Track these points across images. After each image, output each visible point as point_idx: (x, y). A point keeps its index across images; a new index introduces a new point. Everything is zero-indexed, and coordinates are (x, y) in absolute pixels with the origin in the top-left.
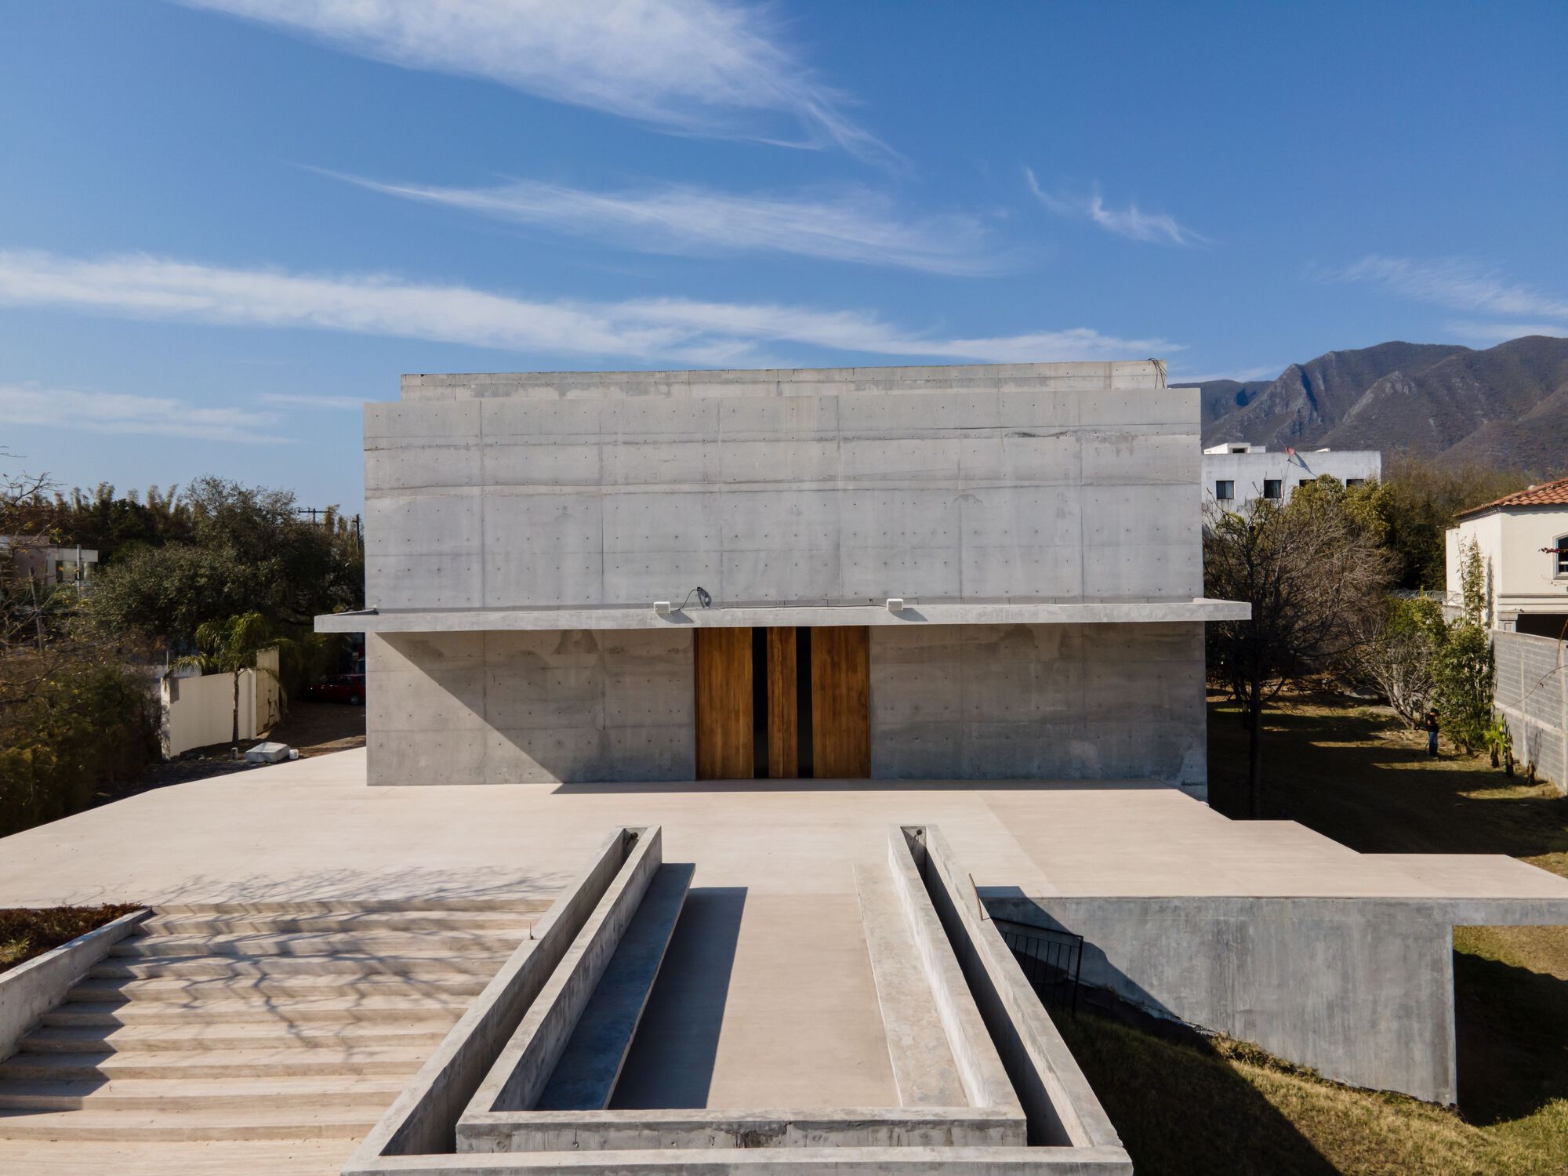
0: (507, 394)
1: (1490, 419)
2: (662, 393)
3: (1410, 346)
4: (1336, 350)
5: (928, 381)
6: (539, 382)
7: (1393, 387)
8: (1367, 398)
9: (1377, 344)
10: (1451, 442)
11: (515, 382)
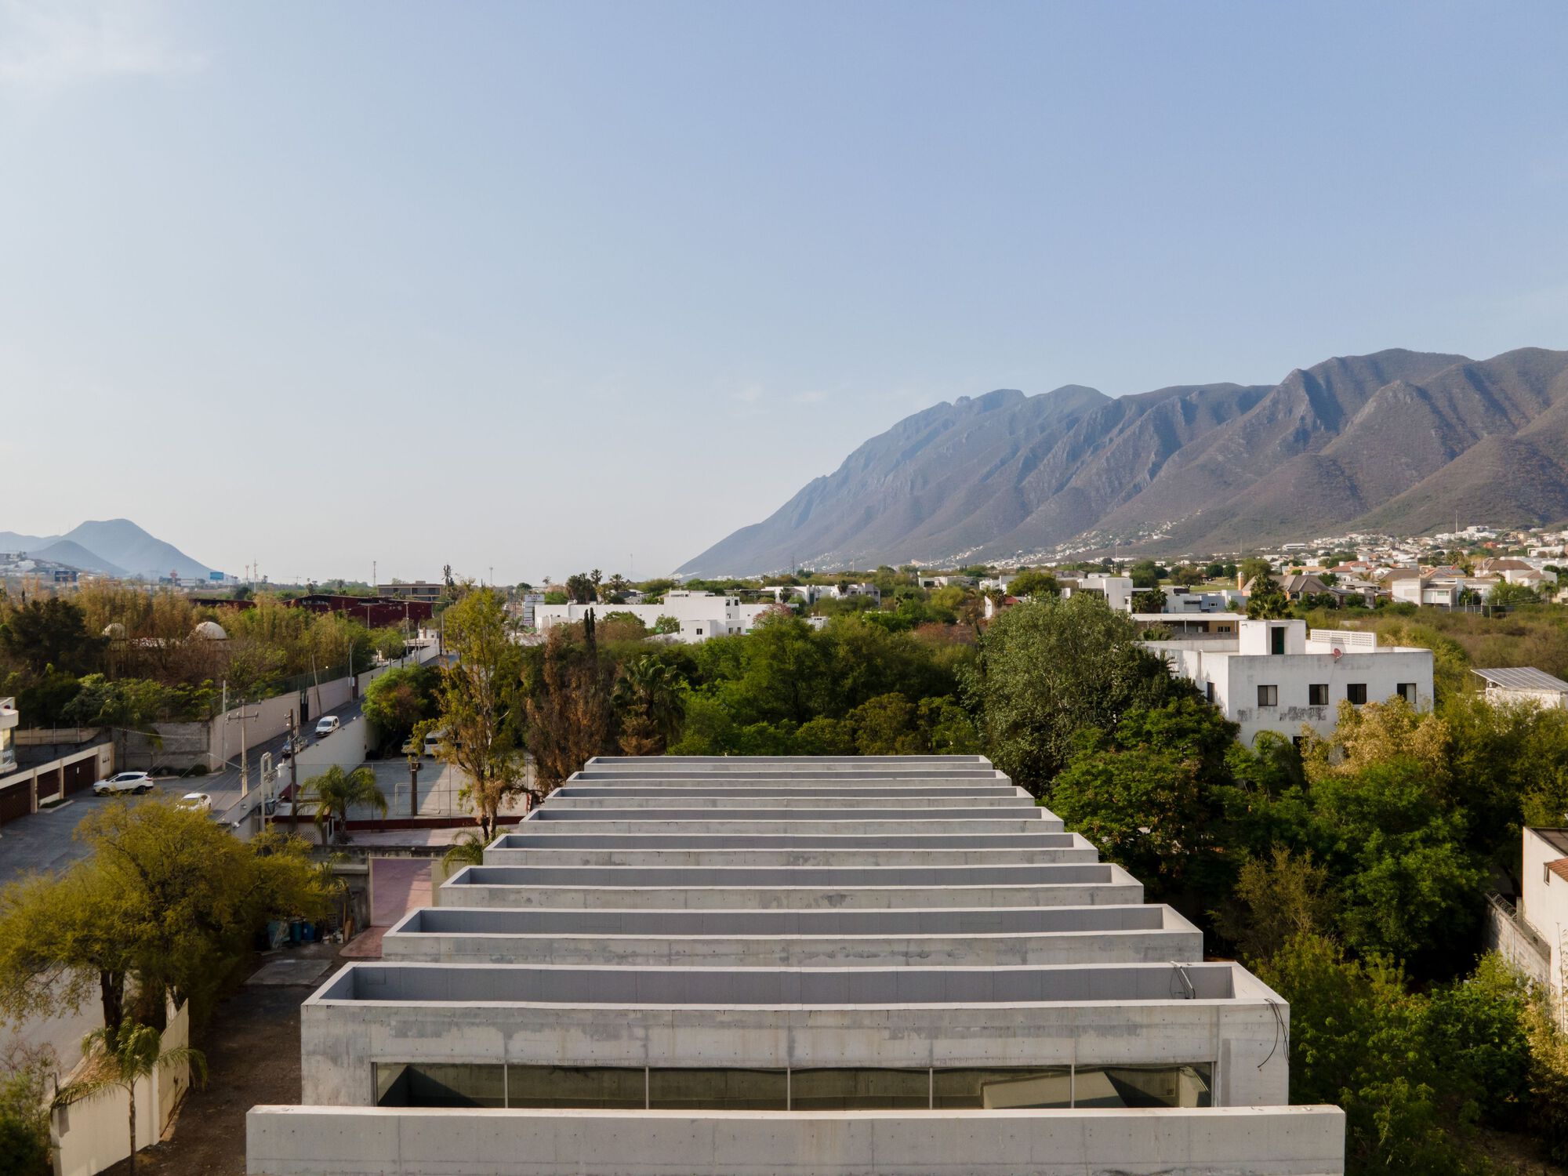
0: (438, 1035)
1: (1490, 433)
2: (637, 1038)
3: (1411, 353)
4: (1339, 356)
5: (984, 1028)
6: (478, 1021)
7: (1395, 397)
8: (1370, 407)
9: (1379, 350)
10: (1453, 455)
11: (446, 1020)
